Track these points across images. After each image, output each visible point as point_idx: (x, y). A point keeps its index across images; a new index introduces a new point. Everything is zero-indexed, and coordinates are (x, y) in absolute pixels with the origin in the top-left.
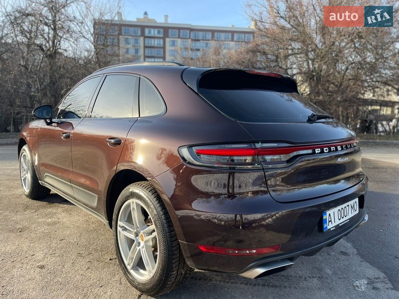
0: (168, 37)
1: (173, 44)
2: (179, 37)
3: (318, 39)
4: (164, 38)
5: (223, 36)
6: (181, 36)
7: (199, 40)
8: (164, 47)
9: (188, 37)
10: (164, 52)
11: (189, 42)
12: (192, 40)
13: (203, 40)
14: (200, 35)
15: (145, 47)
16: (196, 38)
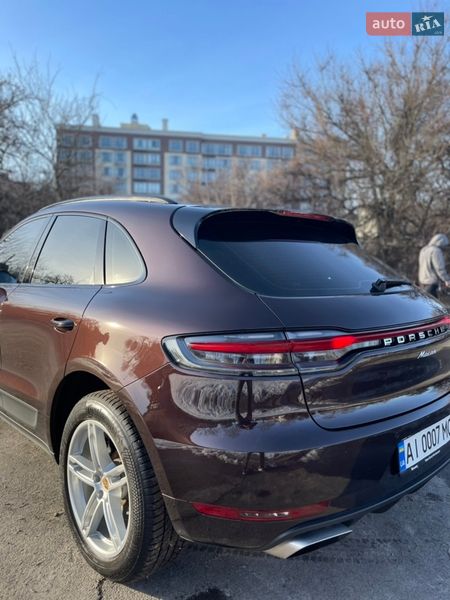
0: (167, 151)
1: (176, 161)
2: (184, 152)
3: (388, 156)
4: (161, 153)
5: (249, 150)
6: (188, 150)
7: (213, 156)
8: (161, 167)
9: (197, 151)
10: (162, 173)
11: (199, 160)
12: (204, 156)
13: (220, 156)
14: (216, 148)
15: (134, 166)
16: (211, 153)
